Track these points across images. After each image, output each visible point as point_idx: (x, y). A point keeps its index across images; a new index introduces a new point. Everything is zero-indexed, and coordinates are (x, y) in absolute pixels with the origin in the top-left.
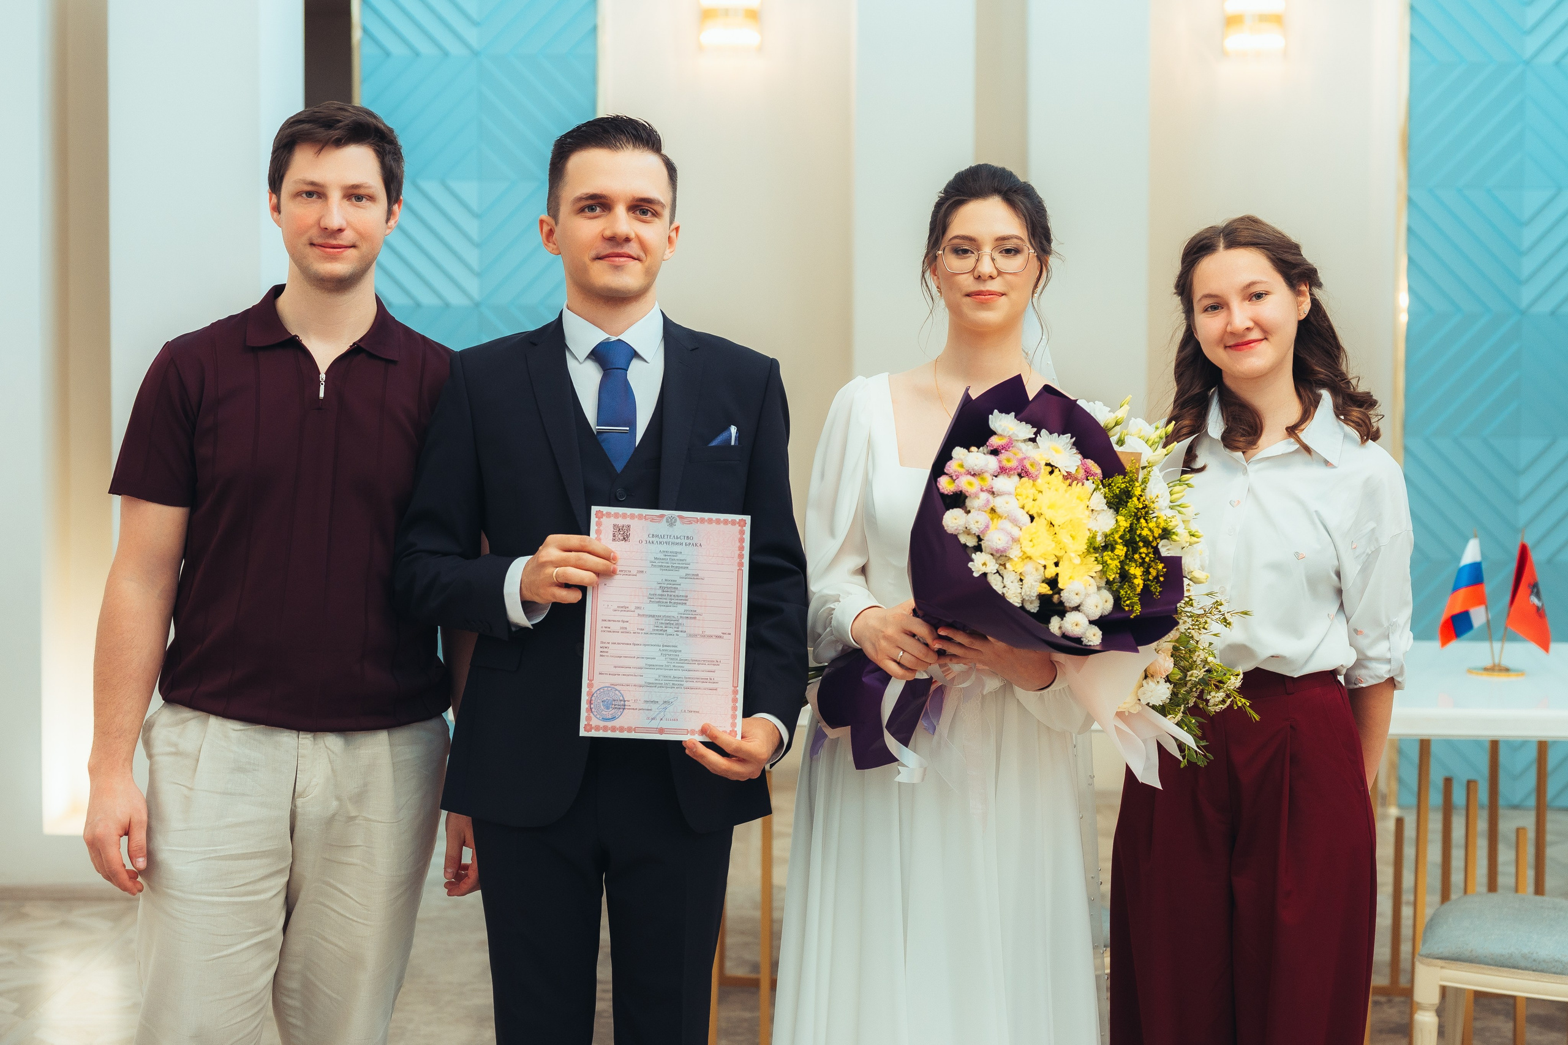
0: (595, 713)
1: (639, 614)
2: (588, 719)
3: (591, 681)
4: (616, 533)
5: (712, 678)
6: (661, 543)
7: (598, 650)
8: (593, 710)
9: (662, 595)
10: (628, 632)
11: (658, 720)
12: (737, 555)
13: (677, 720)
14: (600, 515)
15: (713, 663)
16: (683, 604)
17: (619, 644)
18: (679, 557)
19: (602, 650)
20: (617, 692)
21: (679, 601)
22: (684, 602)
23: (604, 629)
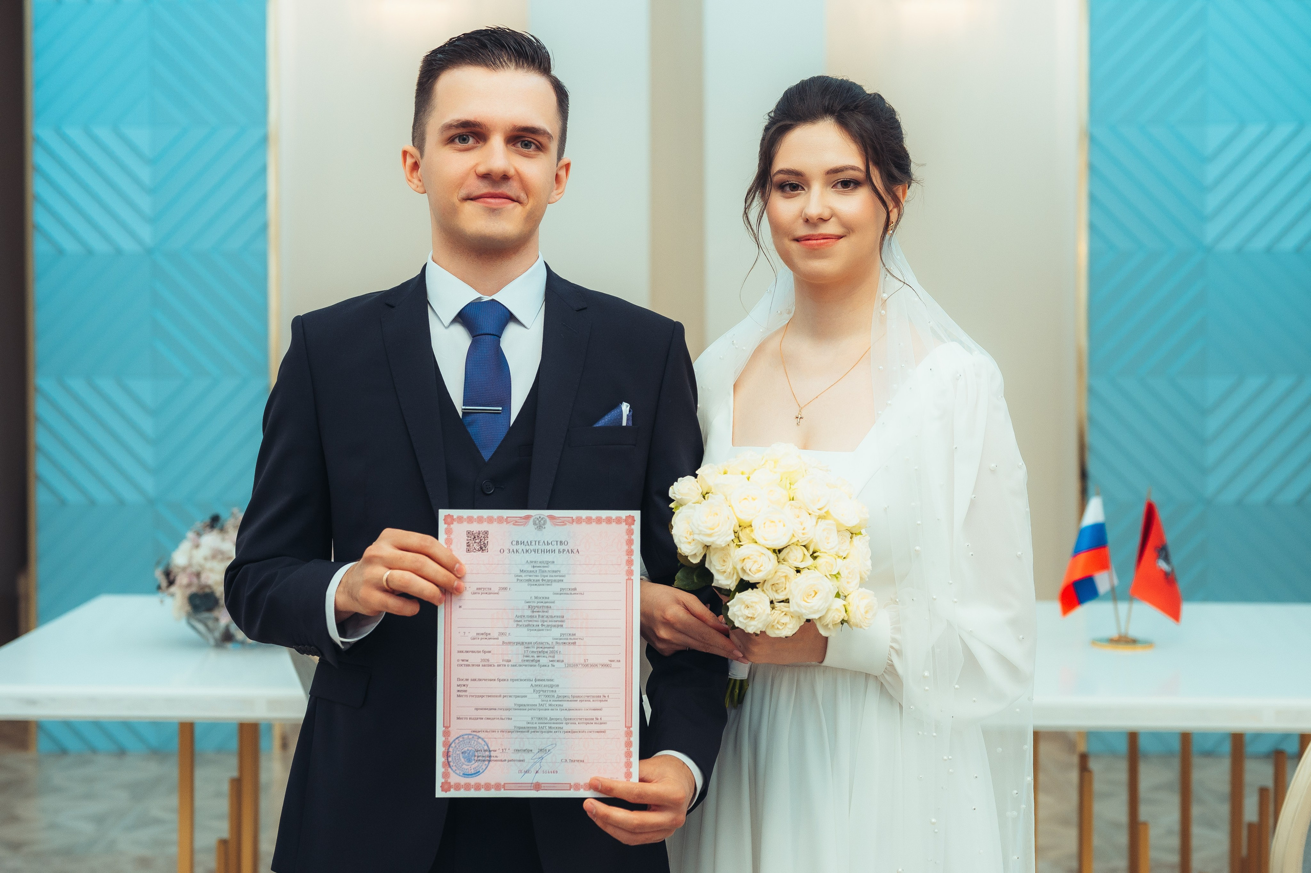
0: (454, 768)
1: (503, 642)
2: (446, 775)
3: (447, 727)
4: (471, 542)
5: (599, 718)
6: (527, 551)
7: (454, 689)
8: (451, 764)
9: (531, 617)
10: (491, 665)
11: (533, 774)
12: (624, 562)
13: (557, 772)
14: (449, 520)
15: (599, 699)
16: (558, 626)
17: (480, 680)
18: (552, 567)
19: (459, 688)
20: (480, 740)
21: (554, 623)
22: (560, 623)
23: (461, 663)
